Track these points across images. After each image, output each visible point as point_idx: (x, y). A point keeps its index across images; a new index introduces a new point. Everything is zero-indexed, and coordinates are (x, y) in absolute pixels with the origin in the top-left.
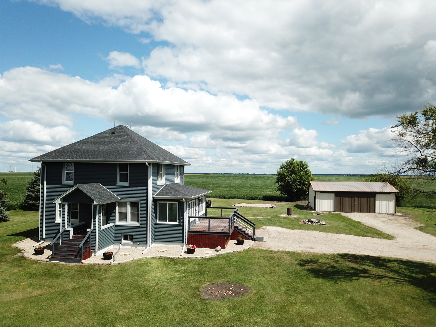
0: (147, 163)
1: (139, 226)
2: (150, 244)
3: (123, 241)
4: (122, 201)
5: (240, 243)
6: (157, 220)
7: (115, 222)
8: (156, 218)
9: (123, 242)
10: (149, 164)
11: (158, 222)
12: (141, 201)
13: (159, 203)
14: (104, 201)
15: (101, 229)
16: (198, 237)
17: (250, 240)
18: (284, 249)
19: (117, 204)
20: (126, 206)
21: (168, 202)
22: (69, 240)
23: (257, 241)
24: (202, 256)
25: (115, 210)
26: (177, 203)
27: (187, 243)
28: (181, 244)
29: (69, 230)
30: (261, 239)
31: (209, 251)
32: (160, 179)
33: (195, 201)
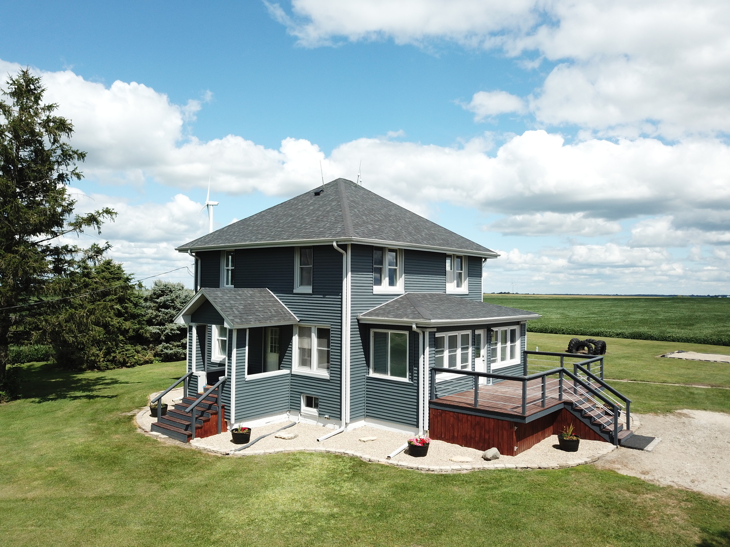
0: (335, 244)
1: (328, 378)
2: (348, 421)
3: (303, 407)
4: (303, 324)
5: (568, 446)
6: (371, 371)
7: (291, 368)
8: (368, 365)
9: (304, 410)
10: (344, 247)
11: (372, 374)
12: (332, 326)
13: (375, 333)
14: (249, 321)
15: (246, 380)
16: (452, 419)
17: (605, 441)
19: (296, 330)
20: (310, 336)
21: (390, 332)
22: (195, 395)
23: (624, 446)
25: (291, 344)
26: (407, 333)
27: (427, 428)
28: (415, 429)
29: (197, 376)
30: (639, 443)
31: (463, 454)
32: (386, 281)
33: (469, 332)
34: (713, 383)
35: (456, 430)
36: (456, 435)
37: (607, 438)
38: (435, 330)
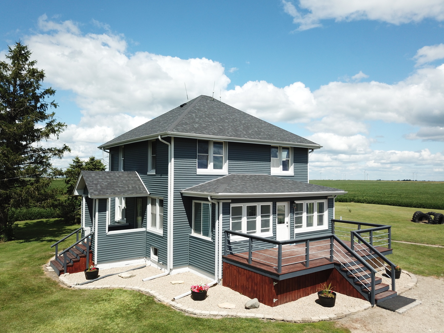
0: (159, 137)
1: (162, 235)
2: (172, 267)
4: (151, 196)
6: (193, 231)
7: (147, 227)
8: (191, 226)
9: (152, 257)
11: (194, 234)
12: (164, 198)
13: (195, 203)
15: (105, 235)
20: (156, 205)
21: (202, 202)
25: (146, 210)
26: (210, 203)
28: (214, 277)
29: (85, 230)
30: (395, 304)
32: (211, 165)
33: (270, 204)
35: (237, 281)
37: (367, 298)
38: (230, 201)
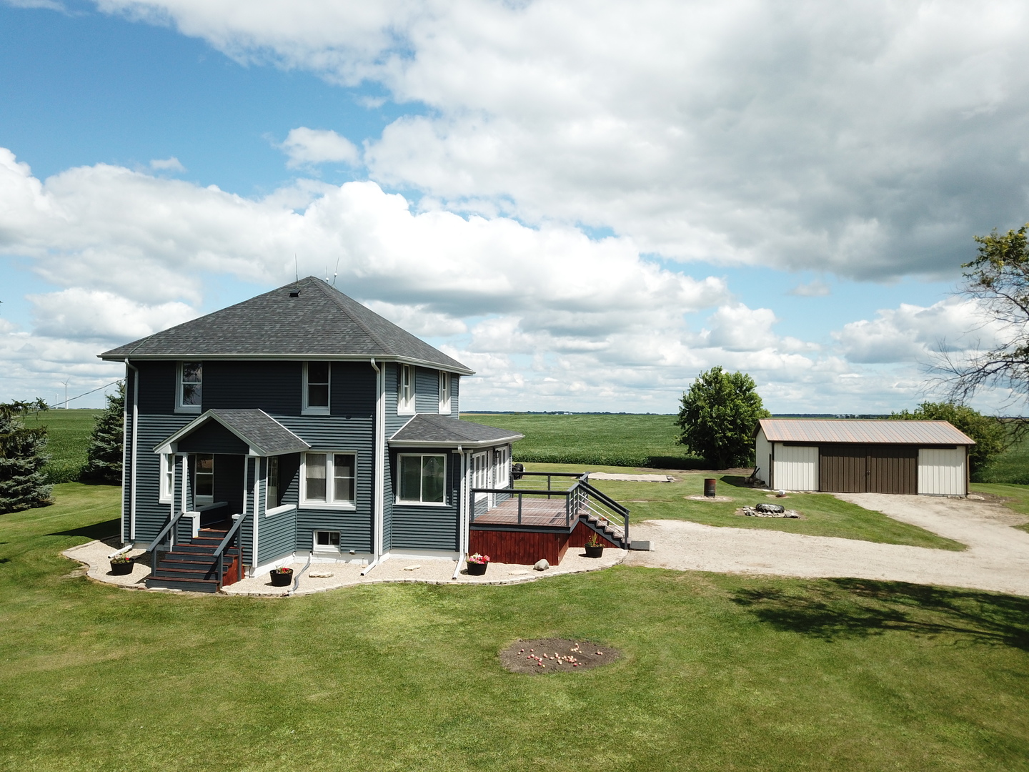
0: (373, 361)
1: (354, 509)
2: (381, 553)
3: (316, 547)
4: (315, 451)
5: (594, 553)
6: (398, 498)
7: (298, 502)
9: (316, 548)
10: (379, 364)
11: (399, 502)
12: (359, 452)
13: (403, 458)
14: (271, 449)
15: (266, 516)
16: (494, 538)
17: (616, 547)
18: (698, 566)
19: (303, 458)
20: (324, 464)
21: (422, 455)
22: (190, 541)
23: (633, 550)
24: (503, 581)
25: (297, 474)
26: (445, 456)
27: (467, 551)
28: (454, 553)
29: (191, 518)
30: (643, 547)
31: (521, 569)
32: (403, 401)
33: (485, 454)
34: (648, 498)
35: (498, 549)
36: (499, 553)
37: (618, 545)
